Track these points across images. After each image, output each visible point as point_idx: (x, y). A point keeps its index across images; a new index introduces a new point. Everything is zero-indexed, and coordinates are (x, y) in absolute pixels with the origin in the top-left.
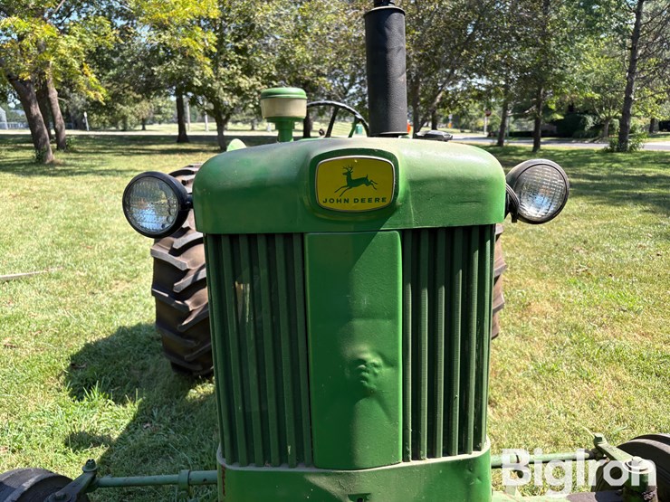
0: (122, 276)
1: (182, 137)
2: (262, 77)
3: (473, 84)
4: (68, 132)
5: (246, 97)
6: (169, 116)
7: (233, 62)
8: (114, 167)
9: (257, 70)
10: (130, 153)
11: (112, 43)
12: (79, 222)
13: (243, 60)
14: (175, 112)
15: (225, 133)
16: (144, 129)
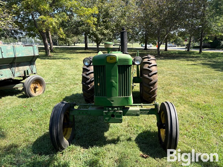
0: (72, 84)
1: (86, 48)
2: (111, 30)
3: (180, 31)
4: (54, 46)
5: (106, 36)
6: (82, 41)
7: (102, 25)
8: (67, 57)
9: (109, 28)
10: (71, 53)
11: (67, 20)
12: (60, 71)
13: (105, 24)
14: (84, 40)
15: (99, 47)
16: (74, 45)
